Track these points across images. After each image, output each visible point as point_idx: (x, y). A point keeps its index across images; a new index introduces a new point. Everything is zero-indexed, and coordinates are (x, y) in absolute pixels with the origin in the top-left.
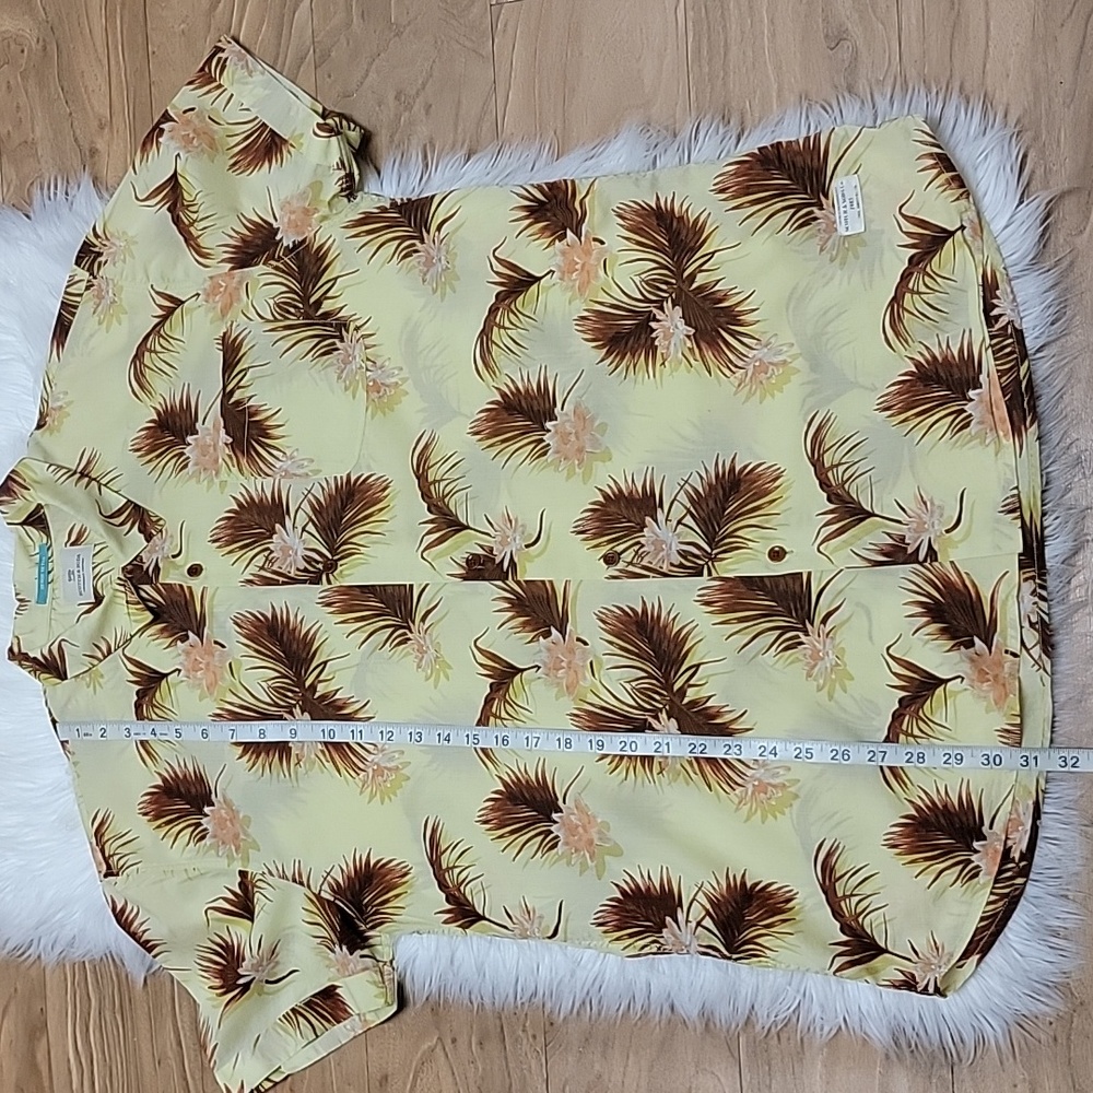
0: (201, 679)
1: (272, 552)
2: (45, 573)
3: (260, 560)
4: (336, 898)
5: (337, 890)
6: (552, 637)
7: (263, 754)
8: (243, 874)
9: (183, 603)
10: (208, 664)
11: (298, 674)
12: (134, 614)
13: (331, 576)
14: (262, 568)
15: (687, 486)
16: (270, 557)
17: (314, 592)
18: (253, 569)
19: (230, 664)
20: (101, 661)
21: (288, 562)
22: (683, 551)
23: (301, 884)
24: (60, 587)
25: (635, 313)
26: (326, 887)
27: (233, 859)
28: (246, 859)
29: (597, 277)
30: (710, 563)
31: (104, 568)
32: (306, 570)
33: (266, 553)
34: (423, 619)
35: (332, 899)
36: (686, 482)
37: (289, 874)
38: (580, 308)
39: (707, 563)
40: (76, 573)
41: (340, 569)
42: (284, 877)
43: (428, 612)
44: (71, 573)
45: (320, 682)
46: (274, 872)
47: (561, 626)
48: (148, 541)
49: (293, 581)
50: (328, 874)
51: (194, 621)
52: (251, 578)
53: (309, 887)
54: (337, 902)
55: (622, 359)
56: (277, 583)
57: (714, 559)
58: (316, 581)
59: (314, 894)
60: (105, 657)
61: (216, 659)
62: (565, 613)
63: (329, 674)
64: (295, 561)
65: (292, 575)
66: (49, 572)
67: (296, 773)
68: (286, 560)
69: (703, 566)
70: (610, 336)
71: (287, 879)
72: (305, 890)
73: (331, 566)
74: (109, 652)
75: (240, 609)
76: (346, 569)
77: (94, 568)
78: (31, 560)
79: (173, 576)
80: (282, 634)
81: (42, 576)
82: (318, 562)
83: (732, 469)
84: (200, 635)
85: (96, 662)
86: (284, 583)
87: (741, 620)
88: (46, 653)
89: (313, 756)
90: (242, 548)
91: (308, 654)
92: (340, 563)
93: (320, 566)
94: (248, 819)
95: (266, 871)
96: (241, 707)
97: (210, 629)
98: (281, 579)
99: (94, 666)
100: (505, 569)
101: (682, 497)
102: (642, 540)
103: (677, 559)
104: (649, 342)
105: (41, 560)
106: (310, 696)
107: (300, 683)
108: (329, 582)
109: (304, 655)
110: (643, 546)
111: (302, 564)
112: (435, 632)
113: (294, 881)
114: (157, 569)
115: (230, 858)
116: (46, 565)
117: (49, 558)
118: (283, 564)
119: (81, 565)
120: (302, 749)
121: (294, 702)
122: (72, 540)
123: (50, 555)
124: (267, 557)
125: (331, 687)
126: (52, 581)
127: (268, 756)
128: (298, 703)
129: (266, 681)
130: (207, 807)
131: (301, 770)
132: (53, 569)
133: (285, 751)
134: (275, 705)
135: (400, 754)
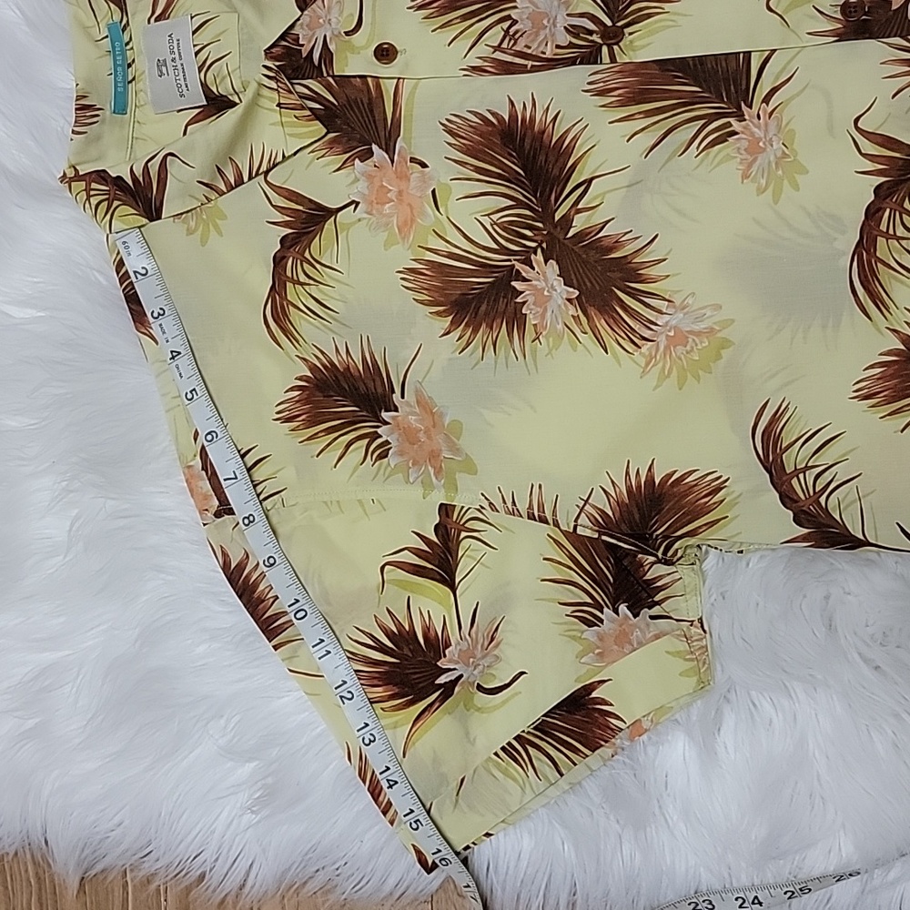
0: (389, 216)
1: (515, 22)
2: (122, 66)
3: (495, 35)
4: (600, 534)
5: (605, 525)
7: (484, 325)
8: (445, 510)
9: (366, 101)
10: (400, 193)
11: (544, 202)
12: (292, 125)
13: (615, 48)
14: (498, 48)
16: (512, 31)
17: (582, 73)
18: (482, 50)
19: (434, 192)
20: (221, 194)
21: (542, 37)
23: (543, 520)
24: (145, 86)
26: (583, 520)
27: (432, 487)
28: (452, 486)
32: (571, 45)
33: (506, 25)
34: (767, 99)
35: (596, 536)
37: (523, 507)
40: (169, 63)
41: (627, 39)
42: (514, 512)
43: (775, 90)
44: (161, 64)
45: (579, 211)
46: (498, 504)
48: (302, 10)
49: (552, 64)
50: (586, 502)
51: (381, 128)
52: (479, 63)
53: (556, 524)
54: (604, 538)
56: (522, 70)
58: (591, 57)
59: (565, 533)
60: (231, 188)
61: (413, 184)
63: (595, 198)
64: (553, 35)
65: (548, 55)
66: (129, 66)
67: (534, 352)
68: (537, 34)
71: (521, 516)
72: (550, 529)
73: (613, 36)
74: (239, 182)
75: (452, 110)
76: (640, 38)
77: (197, 54)
78: (97, 46)
79: (355, 62)
80: (522, 140)
81: (119, 69)
82: (591, 33)
84: (389, 149)
85: (213, 195)
86: (534, 69)
89: (560, 326)
90: (465, 18)
92: (627, 31)
93: (595, 38)
94: (457, 427)
95: (486, 504)
96: (451, 256)
97: (408, 141)
98: (530, 63)
99: (209, 200)
105: (114, 47)
106: (561, 237)
107: (546, 214)
108: (613, 59)
109: (556, 172)
111: (565, 39)
112: (785, 114)
113: (531, 517)
114: (327, 54)
115: (428, 487)
116: (123, 54)
117: (127, 44)
118: (533, 41)
119: (176, 50)
120: (543, 316)
121: (533, 245)
122: (158, 12)
123: (126, 39)
124: (507, 32)
125: (597, 218)
126: (134, 79)
127: (492, 329)
128: (540, 245)
129: (488, 215)
130: (386, 411)
131: (542, 347)
132: (134, 61)
133: (516, 320)
134: (503, 250)
135: (715, 310)
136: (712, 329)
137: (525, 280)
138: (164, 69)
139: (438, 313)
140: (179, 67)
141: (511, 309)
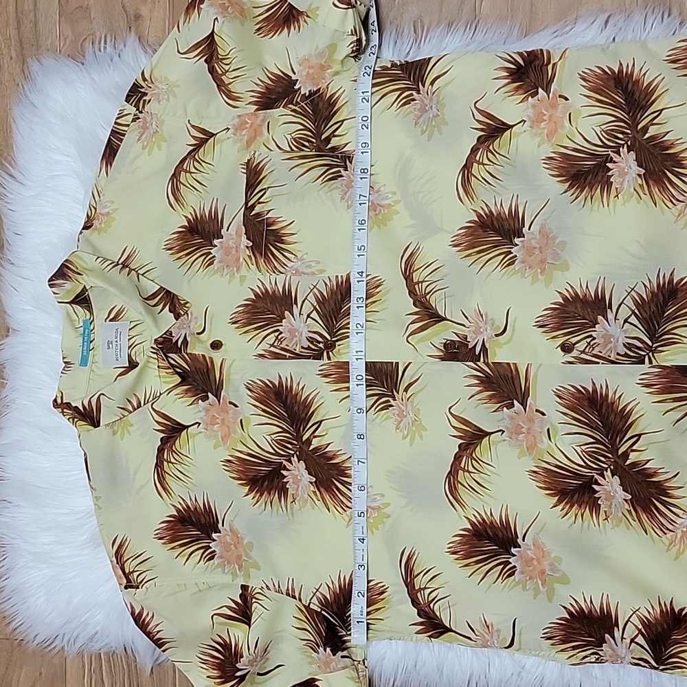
0: (217, 431)
1: (281, 333)
2: (88, 340)
3: (271, 339)
4: (322, 610)
5: (325, 604)
6: (515, 408)
7: (266, 492)
8: (244, 588)
9: (205, 370)
10: (223, 420)
11: (298, 431)
12: (164, 377)
13: (330, 353)
14: (272, 345)
15: (633, 293)
16: (280, 337)
17: (315, 365)
18: (265, 346)
19: (241, 421)
20: (130, 412)
21: (294, 341)
22: (628, 343)
23: (294, 597)
24: (100, 353)
25: (594, 156)
26: (315, 600)
27: (237, 575)
28: (248, 576)
29: (563, 127)
30: (650, 354)
31: (138, 340)
32: (309, 348)
33: (277, 334)
34: (406, 390)
35: (319, 610)
36: (633, 289)
37: (284, 590)
38: (548, 150)
39: (648, 354)
40: (114, 343)
41: (337, 348)
42: (279, 591)
43: (410, 385)
44: (109, 343)
45: (315, 437)
46: (271, 586)
47: (523, 400)
48: (177, 320)
49: (298, 356)
50: (317, 590)
51: (213, 385)
52: (263, 352)
53: (300, 600)
54: (323, 612)
55: (582, 191)
56: (284, 357)
57: (653, 351)
58: (318, 357)
59: (304, 606)
60: (135, 409)
61: (230, 416)
62: (527, 389)
63: (324, 431)
64: (300, 341)
65: (297, 352)
66: (91, 342)
67: (292, 508)
68: (292, 339)
69: (645, 356)
70: (573, 173)
71: (282, 593)
72: (297, 602)
73: (330, 346)
74: (139, 406)
75: (251, 377)
76: (343, 348)
77: (129, 340)
78: (76, 331)
79: (199, 348)
80: (286, 397)
81: (85, 343)
82: (319, 342)
83: (671, 281)
84: (218, 396)
85: (126, 413)
86: (290, 358)
87: (675, 400)
88: (86, 404)
89: (306, 496)
90: (256, 329)
91: (306, 415)
92: (337, 343)
93: (321, 345)
94: (251, 545)
95: (265, 587)
96: (249, 455)
97: (227, 392)
98: (288, 355)
99: (124, 416)
100: (477, 353)
101: (629, 302)
102: (594, 334)
103: (623, 350)
104: (605, 179)
105: (84, 332)
106: (306, 449)
107: (298, 437)
108: (329, 358)
109: (303, 415)
110: (594, 339)
111: (307, 344)
112: (416, 400)
113: (288, 594)
114: (185, 342)
115: (234, 575)
116: (89, 336)
117: (92, 330)
118: (290, 343)
119: (119, 337)
120: (297, 490)
121: (292, 452)
122: (112, 316)
123: (92, 328)
124: (277, 337)
125: (324, 441)
126: (93, 348)
127: (270, 495)
128: (295, 453)
129: (269, 435)
130: (215, 533)
131: (296, 506)
132: (94, 339)
133: (283, 491)
134: (277, 454)
135: (381, 497)
136: (379, 507)
137: (288, 470)
138: (111, 345)
139: (242, 484)
140: (119, 346)
141: (281, 485)
